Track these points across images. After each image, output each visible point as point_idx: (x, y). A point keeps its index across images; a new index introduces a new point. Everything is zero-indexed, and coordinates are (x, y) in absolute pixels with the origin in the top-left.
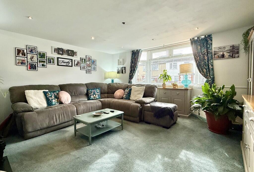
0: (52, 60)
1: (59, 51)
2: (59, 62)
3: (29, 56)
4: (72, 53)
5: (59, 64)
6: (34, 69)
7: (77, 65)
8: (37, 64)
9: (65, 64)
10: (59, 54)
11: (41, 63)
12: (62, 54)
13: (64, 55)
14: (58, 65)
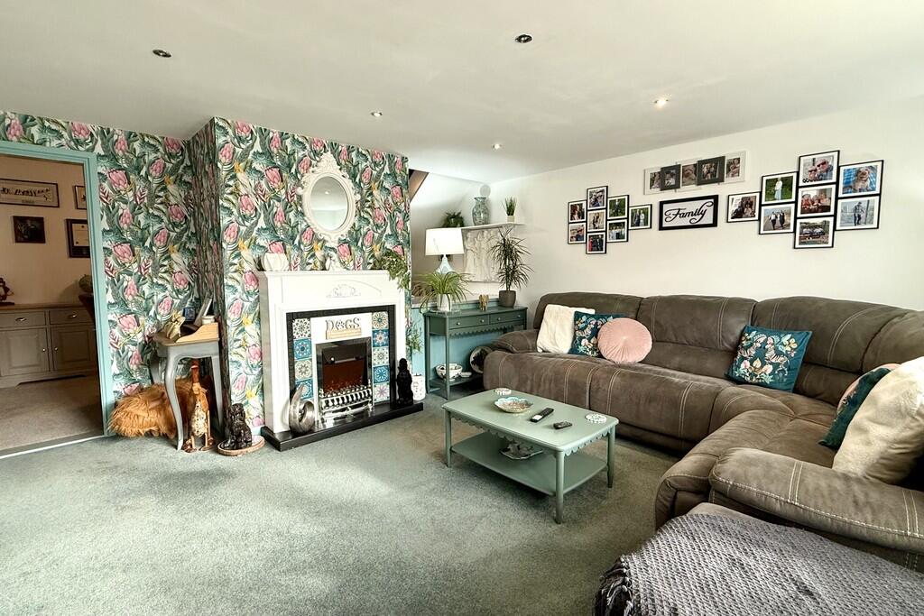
0: (642, 217)
1: (666, 177)
2: (664, 217)
3: (591, 216)
4: (716, 170)
5: (665, 225)
6: (598, 250)
7: (739, 214)
8: (604, 234)
9: (686, 222)
10: (664, 188)
11: (615, 231)
12: (676, 187)
13: (682, 188)
14: (661, 228)
